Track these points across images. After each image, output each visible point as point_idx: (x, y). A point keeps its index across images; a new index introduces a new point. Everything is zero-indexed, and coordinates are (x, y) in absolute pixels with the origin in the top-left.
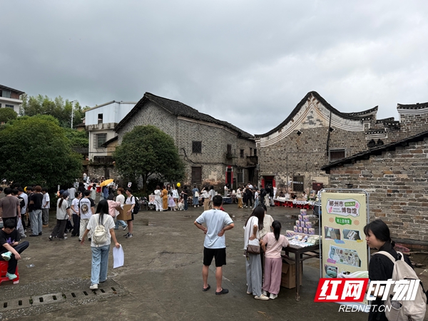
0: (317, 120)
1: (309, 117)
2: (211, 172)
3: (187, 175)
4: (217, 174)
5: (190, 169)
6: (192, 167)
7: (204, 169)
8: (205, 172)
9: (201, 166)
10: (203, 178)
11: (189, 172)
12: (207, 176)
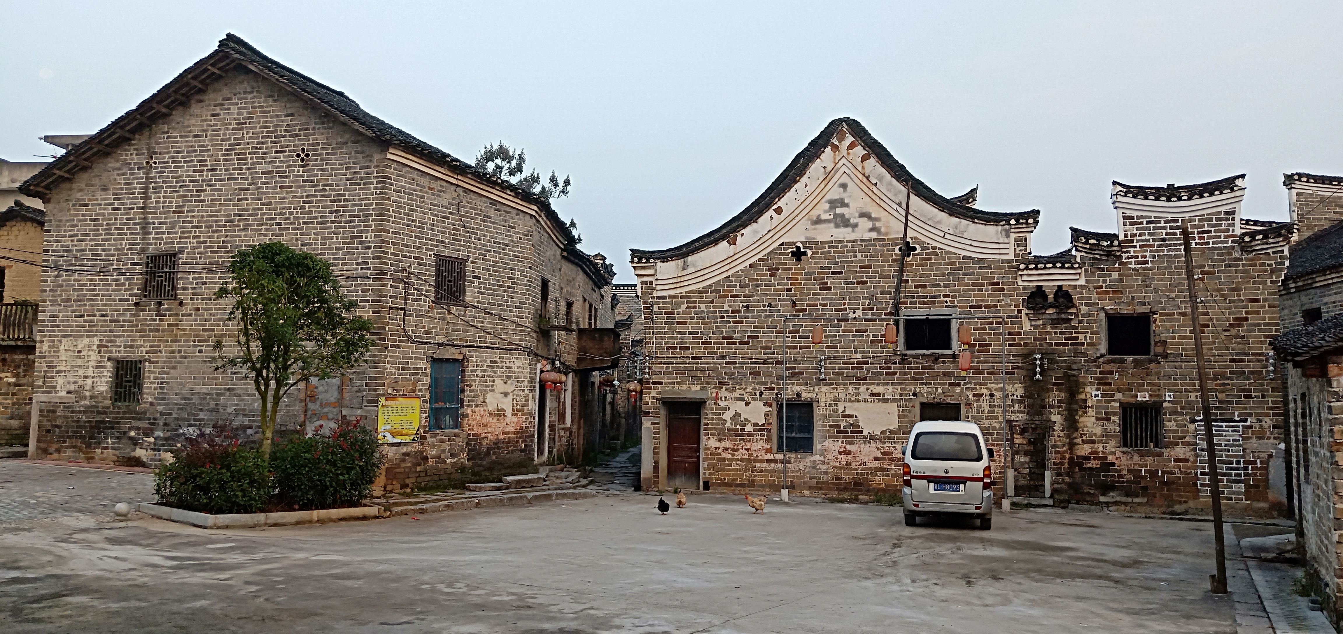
0: (862, 215)
1: (835, 204)
2: (494, 381)
3: (414, 391)
4: (513, 388)
5: (425, 369)
6: (432, 357)
7: (472, 371)
8: (475, 381)
9: (461, 357)
10: (468, 406)
11: (419, 380)
12: (481, 398)
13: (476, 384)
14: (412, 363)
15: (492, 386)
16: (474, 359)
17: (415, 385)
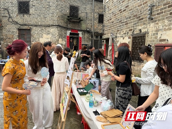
2: (42, 35)
3: (13, 37)
4: (51, 37)
5: (16, 32)
6: (19, 29)
7: (33, 32)
8: (35, 35)
9: (29, 28)
10: (32, 41)
11: (14, 34)
12: (38, 39)
13: (35, 36)
14: (12, 30)
15: (42, 36)
16: (34, 29)
17: (13, 36)
